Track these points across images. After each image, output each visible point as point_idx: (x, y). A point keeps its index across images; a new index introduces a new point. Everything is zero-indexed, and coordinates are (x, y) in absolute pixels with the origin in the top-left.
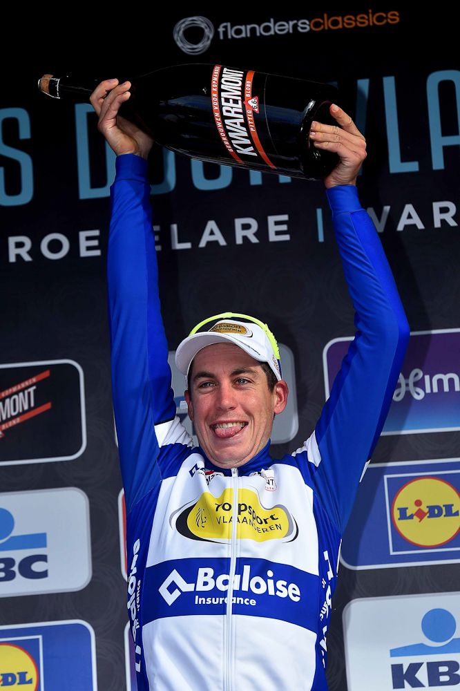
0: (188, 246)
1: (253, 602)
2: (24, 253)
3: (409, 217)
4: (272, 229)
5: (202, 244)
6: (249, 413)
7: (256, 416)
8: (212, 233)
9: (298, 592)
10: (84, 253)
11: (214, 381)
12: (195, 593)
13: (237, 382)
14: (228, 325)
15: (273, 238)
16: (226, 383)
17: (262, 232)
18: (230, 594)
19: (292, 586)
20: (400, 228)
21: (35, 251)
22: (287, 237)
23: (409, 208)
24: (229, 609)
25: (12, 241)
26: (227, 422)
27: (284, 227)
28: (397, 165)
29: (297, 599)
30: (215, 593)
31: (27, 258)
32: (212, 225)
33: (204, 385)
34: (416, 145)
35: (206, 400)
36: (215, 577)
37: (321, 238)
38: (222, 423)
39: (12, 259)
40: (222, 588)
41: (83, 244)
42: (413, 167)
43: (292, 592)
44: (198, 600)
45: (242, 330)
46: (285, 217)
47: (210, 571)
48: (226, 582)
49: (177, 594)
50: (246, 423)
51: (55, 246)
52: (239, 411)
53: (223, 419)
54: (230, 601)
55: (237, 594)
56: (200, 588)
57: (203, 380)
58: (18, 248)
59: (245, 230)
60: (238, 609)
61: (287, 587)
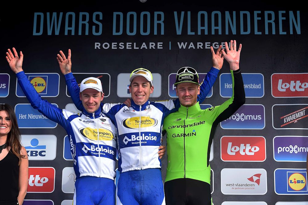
0: (138, 48)
1: (146, 142)
2: (98, 47)
3: (192, 45)
4: (158, 46)
5: (141, 48)
6: (145, 93)
7: (147, 94)
8: (144, 46)
9: (156, 138)
10: (113, 48)
11: (138, 85)
12: (132, 141)
13: (143, 86)
14: (142, 72)
15: (158, 48)
16: (141, 86)
17: (156, 46)
18: (140, 141)
19: (155, 137)
20: (189, 48)
21: (101, 47)
22: (162, 48)
23: (192, 43)
24: (140, 145)
25: (96, 44)
26: (140, 95)
27: (161, 46)
28: (189, 33)
29: (156, 140)
30: (136, 141)
31: (99, 48)
32: (144, 44)
33: (135, 86)
34: (194, 28)
35: (135, 89)
36: (136, 137)
37: (170, 49)
38: (139, 95)
39: (96, 48)
40: (138, 140)
41: (113, 46)
42: (193, 33)
43: (154, 138)
44: (133, 143)
45: (145, 73)
46: (162, 43)
47: (135, 136)
48: (139, 138)
49: (127, 142)
50: (144, 95)
51: (106, 46)
52: (143, 92)
53: (139, 94)
54: (140, 143)
55: (142, 141)
56: (133, 140)
57: (135, 84)
58: (97, 45)
59: (152, 45)
60: (143, 145)
61: (153, 138)
